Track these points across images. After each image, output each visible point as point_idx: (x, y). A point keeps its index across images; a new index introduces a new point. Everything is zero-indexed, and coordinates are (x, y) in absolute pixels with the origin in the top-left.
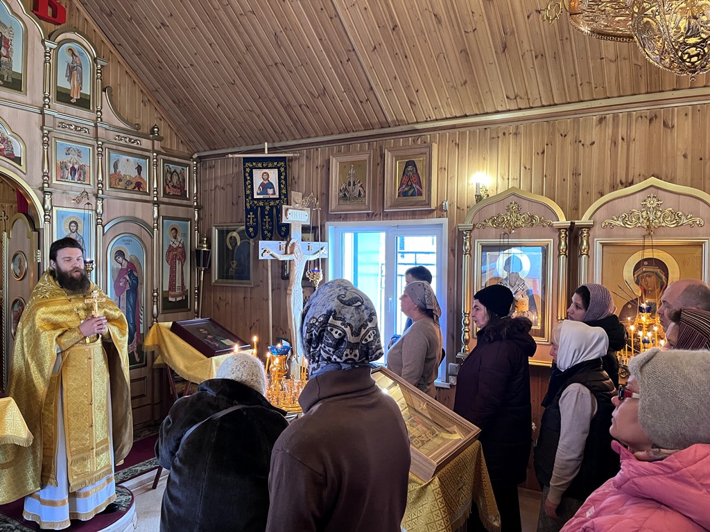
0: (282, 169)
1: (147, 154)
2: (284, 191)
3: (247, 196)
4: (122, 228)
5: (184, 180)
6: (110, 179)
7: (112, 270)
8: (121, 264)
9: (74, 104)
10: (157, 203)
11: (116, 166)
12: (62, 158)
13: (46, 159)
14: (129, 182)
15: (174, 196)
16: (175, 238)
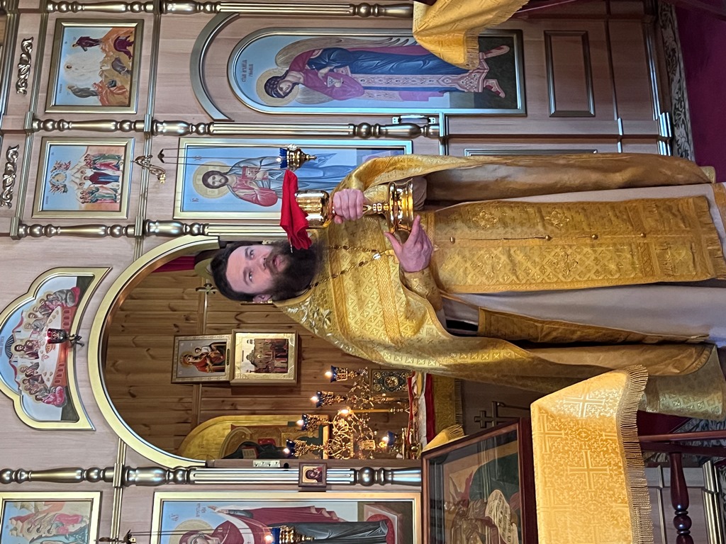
1: (51, 25)
6: (111, 105)
8: (295, 84)
11: (84, 93)
12: (73, 200)
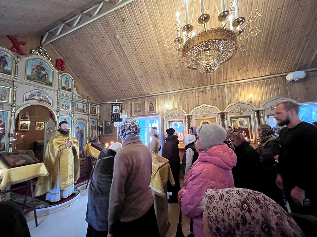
0: (120, 106)
1: (86, 103)
2: (121, 111)
3: (112, 112)
4: (79, 121)
5: (96, 109)
6: (76, 109)
7: (76, 132)
8: (78, 130)
9: (66, 90)
10: (88, 115)
11: (77, 106)
13: (58, 103)
14: (81, 110)
15: (93, 113)
16: (93, 124)
